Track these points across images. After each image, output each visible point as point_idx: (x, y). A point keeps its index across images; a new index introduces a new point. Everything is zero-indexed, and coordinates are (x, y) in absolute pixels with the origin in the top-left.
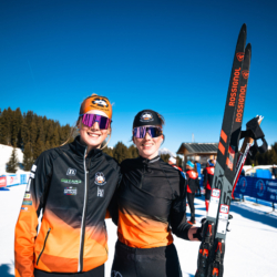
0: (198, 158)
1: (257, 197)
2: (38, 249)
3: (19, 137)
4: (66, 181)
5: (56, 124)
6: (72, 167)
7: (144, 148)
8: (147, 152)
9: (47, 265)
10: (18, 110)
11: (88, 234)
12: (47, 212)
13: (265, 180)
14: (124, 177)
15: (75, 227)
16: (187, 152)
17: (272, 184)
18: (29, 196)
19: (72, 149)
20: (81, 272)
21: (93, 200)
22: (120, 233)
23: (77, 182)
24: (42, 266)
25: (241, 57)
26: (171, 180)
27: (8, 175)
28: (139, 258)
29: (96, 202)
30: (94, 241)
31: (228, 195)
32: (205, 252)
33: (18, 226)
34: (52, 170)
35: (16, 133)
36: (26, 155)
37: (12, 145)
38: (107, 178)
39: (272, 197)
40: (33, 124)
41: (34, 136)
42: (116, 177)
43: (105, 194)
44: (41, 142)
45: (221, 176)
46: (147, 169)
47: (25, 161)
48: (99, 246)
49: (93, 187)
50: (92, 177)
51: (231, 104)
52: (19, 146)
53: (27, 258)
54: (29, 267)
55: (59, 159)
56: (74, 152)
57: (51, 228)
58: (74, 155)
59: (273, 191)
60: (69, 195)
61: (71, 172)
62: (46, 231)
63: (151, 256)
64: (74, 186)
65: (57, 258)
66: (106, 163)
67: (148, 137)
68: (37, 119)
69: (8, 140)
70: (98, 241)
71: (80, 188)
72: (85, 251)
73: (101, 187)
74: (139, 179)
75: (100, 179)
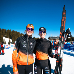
0: (53, 40)
1: (67, 49)
2: (18, 60)
3: (11, 36)
4: (23, 44)
5: (19, 33)
6: (25, 41)
7: (42, 36)
8: (42, 37)
9: (20, 63)
10: (10, 30)
11: (29, 56)
12: (19, 51)
13: (69, 45)
14: (37, 43)
15: (26, 55)
16: (50, 39)
17: (71, 46)
18: (15, 48)
19: (24, 37)
20: (28, 65)
21: (30, 48)
22: (36, 56)
23: (26, 44)
24: (19, 64)
25: (64, 14)
26: (48, 44)
27: (9, 45)
28: (41, 62)
29: (31, 49)
30: (30, 58)
31: (63, 48)
32: (58, 62)
33: (13, 54)
34: (20, 41)
35: (10, 35)
36: (13, 40)
37: (9, 38)
38: (33, 43)
39: (71, 49)
40: (14, 33)
41: (14, 36)
42: (35, 43)
43: (33, 47)
44: (16, 37)
45: (61, 43)
46: (42, 41)
47: (12, 42)
48: (32, 59)
49: (30, 45)
50: (29, 43)
51: (62, 26)
52: (11, 38)
53: (15, 62)
54: (16, 64)
55: (22, 39)
56: (25, 37)
57: (21, 55)
58: (25, 38)
59: (71, 47)
60: (24, 47)
61: (25, 42)
62: (19, 56)
63: (44, 62)
64: (25, 45)
65: (22, 62)
66: (33, 40)
67: (43, 33)
68: (15, 32)
69: (8, 37)
70: (32, 58)
71: (27, 46)
72: (29, 60)
73: (32, 45)
74: (41, 43)
75: (31, 43)
